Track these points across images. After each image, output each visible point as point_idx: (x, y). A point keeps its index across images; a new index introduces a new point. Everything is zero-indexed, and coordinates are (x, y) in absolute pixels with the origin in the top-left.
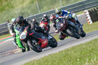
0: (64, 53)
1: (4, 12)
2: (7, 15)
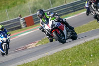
0: (77, 49)
1: (16, 7)
2: (19, 10)
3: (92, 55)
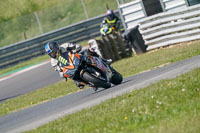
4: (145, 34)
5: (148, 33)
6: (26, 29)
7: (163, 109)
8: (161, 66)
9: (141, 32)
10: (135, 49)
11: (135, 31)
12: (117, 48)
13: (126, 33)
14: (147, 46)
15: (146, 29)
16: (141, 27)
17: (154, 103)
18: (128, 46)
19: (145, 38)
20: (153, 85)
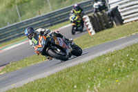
0: (55, 78)
3: (75, 87)
4: (122, 12)
5: (125, 11)
6: (40, 8)
7: (135, 64)
8: (133, 34)
9: (120, 11)
10: (116, 22)
11: (116, 9)
12: (103, 21)
13: (109, 12)
14: (123, 20)
15: (123, 8)
16: (120, 7)
17: (129, 59)
18: (110, 20)
19: (122, 14)
20: (128, 47)
